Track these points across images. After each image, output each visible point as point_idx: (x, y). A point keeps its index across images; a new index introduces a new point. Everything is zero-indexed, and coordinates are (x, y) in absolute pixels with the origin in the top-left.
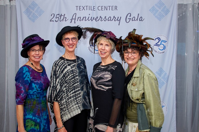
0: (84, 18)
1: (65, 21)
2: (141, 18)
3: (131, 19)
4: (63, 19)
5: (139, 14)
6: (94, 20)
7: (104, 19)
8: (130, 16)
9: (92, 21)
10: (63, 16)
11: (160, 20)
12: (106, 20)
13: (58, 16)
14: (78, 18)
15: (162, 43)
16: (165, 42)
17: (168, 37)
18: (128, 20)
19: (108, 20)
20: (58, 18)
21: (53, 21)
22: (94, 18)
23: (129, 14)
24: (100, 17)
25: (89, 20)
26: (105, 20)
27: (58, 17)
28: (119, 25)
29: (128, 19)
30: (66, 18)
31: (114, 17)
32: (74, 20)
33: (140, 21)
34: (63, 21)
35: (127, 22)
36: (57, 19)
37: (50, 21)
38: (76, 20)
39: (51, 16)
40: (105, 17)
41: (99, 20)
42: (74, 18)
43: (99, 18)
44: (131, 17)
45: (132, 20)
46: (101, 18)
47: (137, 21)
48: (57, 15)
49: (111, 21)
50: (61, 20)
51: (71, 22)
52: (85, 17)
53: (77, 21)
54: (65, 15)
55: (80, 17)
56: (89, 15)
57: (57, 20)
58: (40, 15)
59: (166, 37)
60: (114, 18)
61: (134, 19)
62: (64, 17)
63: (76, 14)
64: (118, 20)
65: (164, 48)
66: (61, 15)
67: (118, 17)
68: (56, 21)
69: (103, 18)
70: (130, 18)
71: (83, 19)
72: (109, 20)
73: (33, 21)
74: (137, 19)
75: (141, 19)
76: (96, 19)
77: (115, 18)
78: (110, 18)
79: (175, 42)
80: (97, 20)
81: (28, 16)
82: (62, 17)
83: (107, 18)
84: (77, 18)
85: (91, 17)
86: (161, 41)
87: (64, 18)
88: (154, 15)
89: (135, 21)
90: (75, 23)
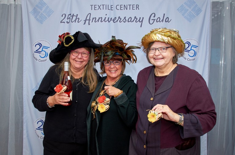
0: (99, 18)
1: (78, 22)
3: (155, 20)
4: (75, 20)
5: (164, 14)
6: (112, 21)
7: (123, 20)
8: (154, 17)
9: (109, 22)
10: (75, 16)
11: (190, 22)
13: (69, 16)
14: (93, 19)
15: (193, 48)
16: (196, 47)
17: (199, 41)
18: (151, 22)
19: (128, 21)
20: (69, 19)
21: (64, 22)
22: (111, 18)
23: (154, 14)
24: (119, 17)
25: (106, 21)
26: (125, 21)
27: (70, 18)
28: (141, 27)
29: (152, 20)
30: (79, 18)
31: (135, 17)
32: (88, 21)
33: (166, 22)
34: (75, 22)
35: (151, 23)
37: (61, 22)
38: (91, 21)
39: (62, 16)
40: (125, 18)
41: (117, 21)
42: (88, 18)
43: (117, 18)
44: (156, 18)
45: (157, 22)
46: (120, 19)
47: (163, 22)
49: (131, 22)
50: (72, 21)
51: (85, 24)
52: (102, 18)
53: (92, 22)
54: (77, 15)
55: (95, 18)
56: (106, 15)
57: (68, 22)
58: (49, 16)
59: (198, 41)
60: (136, 19)
61: (158, 20)
63: (90, 14)
64: (140, 21)
65: (195, 54)
66: (73, 15)
67: (140, 18)
69: (122, 18)
70: (154, 18)
71: (98, 20)
73: (41, 22)
74: (163, 20)
76: (114, 20)
77: (137, 19)
78: (130, 19)
79: (207, 48)
80: (115, 21)
81: (35, 17)
82: (74, 18)
83: (127, 19)
84: (91, 19)
85: (109, 18)
86: (191, 46)
87: (76, 19)
88: (183, 15)
89: (160, 22)
90: (89, 24)
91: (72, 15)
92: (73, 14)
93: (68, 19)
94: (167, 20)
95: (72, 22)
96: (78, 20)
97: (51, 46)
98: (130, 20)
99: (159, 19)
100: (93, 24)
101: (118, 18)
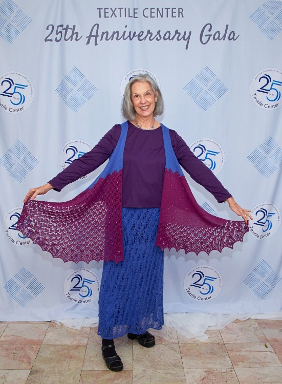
0: (114, 33)
1: (77, 40)
2: (232, 34)
3: (211, 35)
4: (72, 37)
5: (227, 26)
6: (136, 38)
7: (156, 36)
8: (210, 30)
9: (131, 39)
10: (71, 29)
11: (272, 39)
12: (161, 38)
13: (60, 29)
14: (103, 34)
15: (274, 86)
16: (280, 83)
18: (205, 39)
19: (165, 39)
20: (60, 34)
21: (51, 40)
22: (135, 33)
23: (209, 25)
24: (149, 32)
25: (125, 38)
26: (159, 38)
27: (61, 32)
28: (187, 48)
29: (206, 36)
30: (77, 33)
31: (177, 32)
32: (94, 38)
33: (230, 39)
34: (71, 40)
35: (204, 42)
36: (58, 37)
37: (46, 40)
38: (99, 38)
39: (47, 29)
40: (159, 32)
41: (145, 38)
42: (94, 33)
43: (145, 33)
44: (212, 33)
45: (214, 39)
46: (149, 35)
47: (224, 40)
48: (58, 26)
49: (170, 40)
50: (66, 38)
51: (88, 43)
52: (118, 32)
53: (101, 40)
54: (74, 26)
55: (107, 33)
56: (126, 27)
57: (58, 39)
58: (23, 28)
60: (177, 35)
61: (217, 37)
62: (73, 31)
63: (98, 25)
64: (186, 38)
65: (278, 96)
66: (67, 28)
67: (185, 33)
68: (56, 40)
69: (154, 34)
70: (210, 33)
71: (112, 36)
72: (167, 39)
73: (10, 40)
74: (224, 36)
75: (232, 37)
76: (139, 36)
77: (180, 34)
78: (168, 34)
80: (141, 38)
82: (70, 32)
83: (162, 34)
84: (100, 34)
85: (130, 32)
86: (272, 81)
87: (73, 34)
88: (260, 27)
89: (219, 40)
90: (96, 44)
91: (65, 27)
92: (68, 26)
93: (57, 34)
94: (231, 37)
95: (66, 40)
96: (75, 36)
97: (31, 83)
98: (167, 37)
99: (217, 34)
100: (102, 43)
101: (147, 33)
